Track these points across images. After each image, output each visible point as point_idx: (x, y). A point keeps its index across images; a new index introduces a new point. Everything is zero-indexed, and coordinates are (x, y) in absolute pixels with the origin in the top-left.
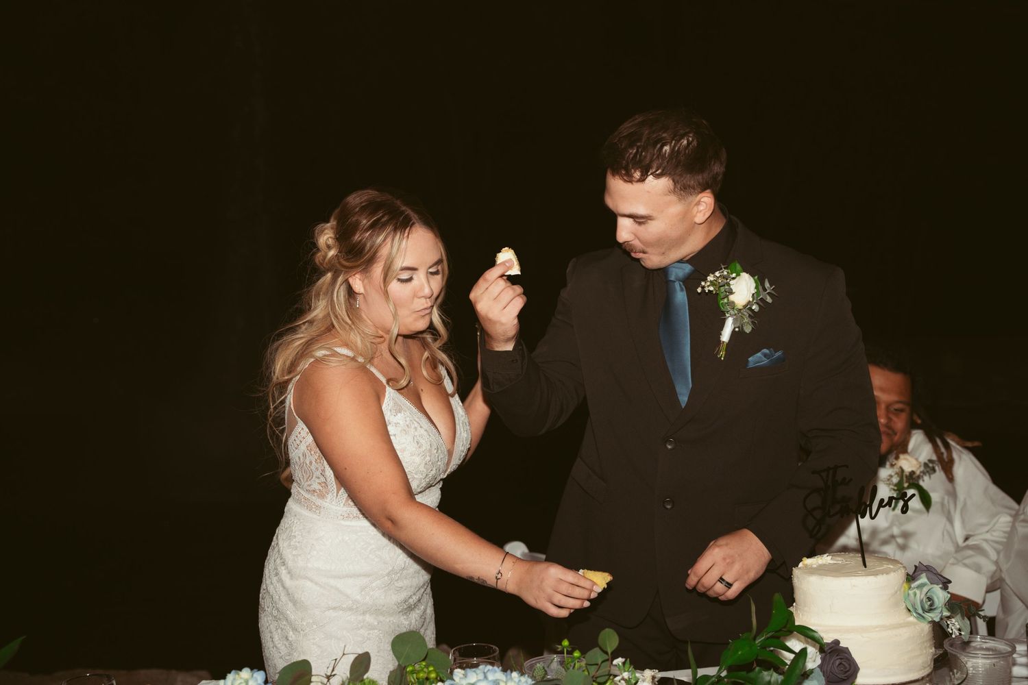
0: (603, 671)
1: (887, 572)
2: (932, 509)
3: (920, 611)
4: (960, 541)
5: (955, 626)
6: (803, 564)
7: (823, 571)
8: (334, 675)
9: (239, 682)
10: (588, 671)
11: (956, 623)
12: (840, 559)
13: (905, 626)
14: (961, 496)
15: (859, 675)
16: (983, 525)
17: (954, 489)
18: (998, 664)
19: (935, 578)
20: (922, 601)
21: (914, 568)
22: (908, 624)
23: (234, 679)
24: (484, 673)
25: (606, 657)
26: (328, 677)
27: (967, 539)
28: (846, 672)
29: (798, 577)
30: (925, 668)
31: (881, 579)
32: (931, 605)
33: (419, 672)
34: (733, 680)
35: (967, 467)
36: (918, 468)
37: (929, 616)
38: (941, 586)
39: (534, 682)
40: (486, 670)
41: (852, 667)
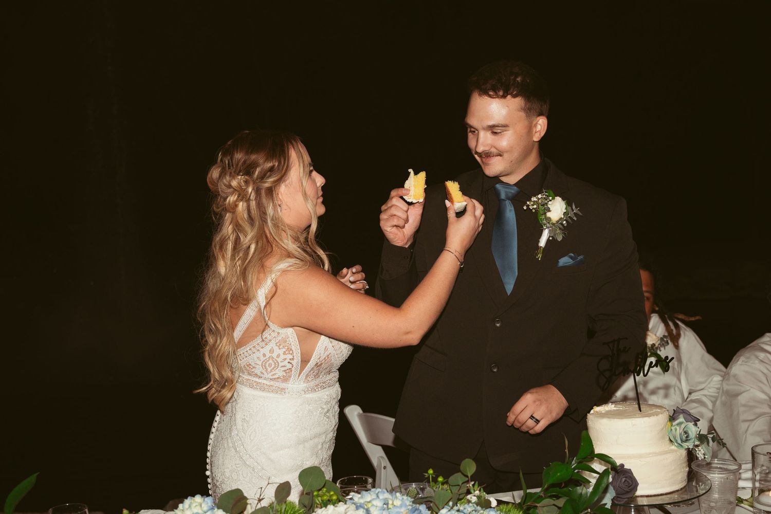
0: (463, 490)
1: (653, 415)
3: (679, 441)
4: (686, 395)
5: (702, 452)
6: (594, 411)
7: (609, 415)
8: (263, 499)
9: (194, 505)
10: (451, 490)
12: (621, 406)
13: (670, 453)
14: (684, 362)
15: (638, 488)
16: (701, 383)
19: (688, 417)
20: (680, 434)
21: (673, 412)
22: (672, 451)
23: (191, 503)
25: (465, 480)
27: (690, 394)
28: (629, 486)
29: (592, 420)
30: (681, 482)
31: (652, 420)
32: (687, 437)
33: (322, 496)
34: (549, 494)
36: (657, 342)
37: (686, 445)
38: (693, 423)
39: (413, 500)
40: (377, 492)
41: (634, 484)
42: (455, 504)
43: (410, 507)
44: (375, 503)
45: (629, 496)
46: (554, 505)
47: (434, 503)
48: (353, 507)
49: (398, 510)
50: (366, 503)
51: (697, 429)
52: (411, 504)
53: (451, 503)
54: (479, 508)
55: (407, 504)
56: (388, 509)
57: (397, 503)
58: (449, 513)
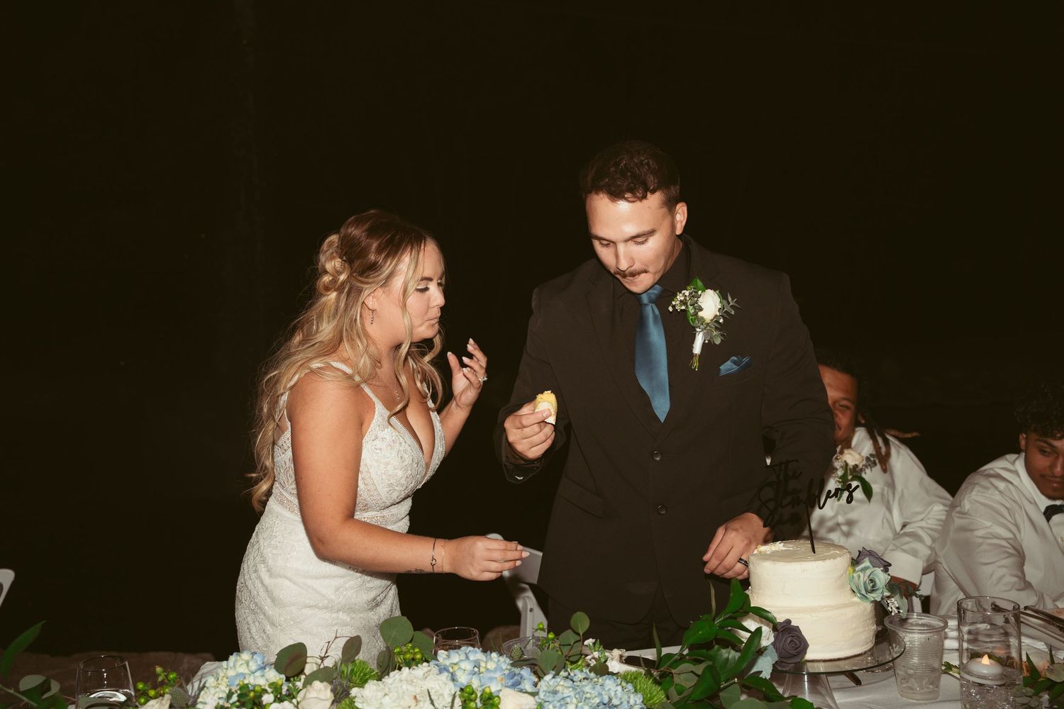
0: (575, 651)
1: (830, 557)
2: (872, 500)
3: (864, 592)
4: (898, 528)
5: (894, 604)
7: (775, 557)
8: (328, 657)
9: (240, 663)
10: (562, 652)
11: (896, 602)
13: (850, 606)
14: (899, 487)
15: (808, 650)
16: (918, 513)
17: (893, 480)
18: (933, 638)
19: (876, 561)
20: (865, 583)
21: (858, 553)
22: (853, 604)
23: (236, 660)
24: (466, 653)
25: (578, 638)
26: (322, 659)
27: (904, 526)
28: (797, 648)
29: (755, 562)
30: (867, 643)
31: (829, 564)
32: (873, 587)
33: (405, 653)
34: (694, 657)
35: (903, 461)
36: (861, 462)
37: (872, 596)
38: (882, 569)
39: (511, 662)
40: (467, 651)
41: (803, 644)
42: (564, 668)
43: (507, 672)
44: (463, 665)
45: (796, 660)
46: (692, 672)
47: (540, 667)
48: (436, 670)
49: (491, 675)
50: (453, 665)
51: (886, 576)
52: (509, 667)
54: (592, 675)
55: (504, 668)
56: (480, 674)
57: (491, 666)
58: (553, 680)
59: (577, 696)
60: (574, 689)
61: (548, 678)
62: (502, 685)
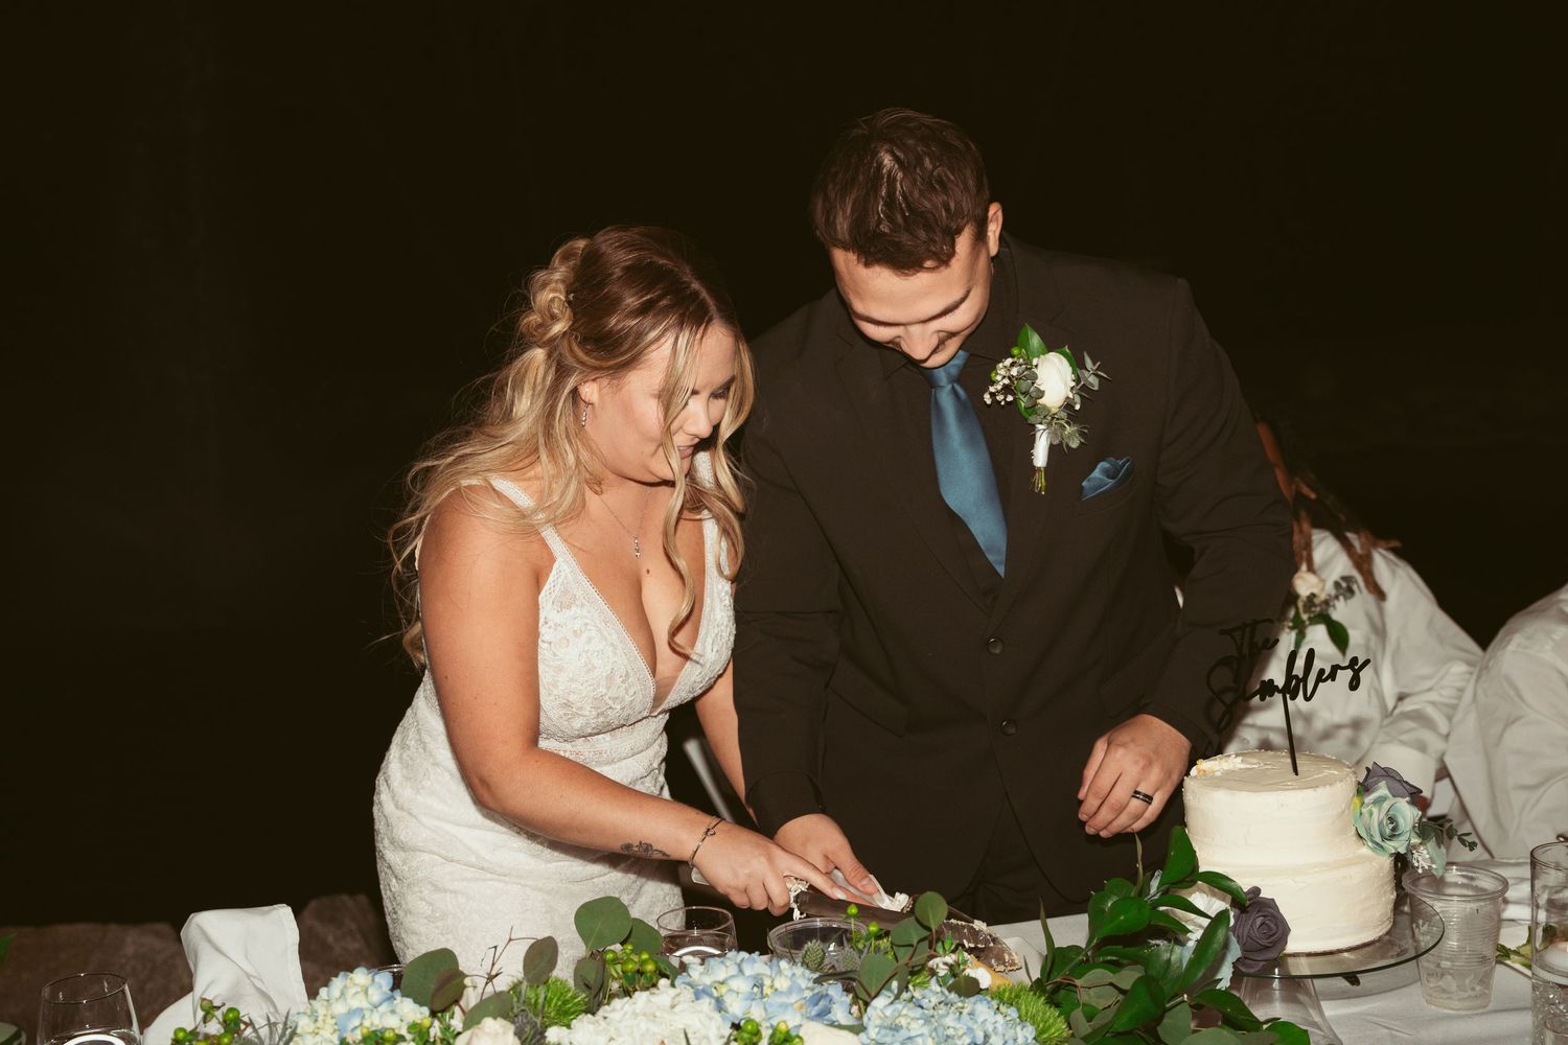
0: (921, 956)
1: (1323, 782)
3: (1378, 839)
4: (1391, 703)
5: (1425, 857)
6: (1199, 771)
7: (1230, 781)
8: (497, 974)
9: (354, 988)
11: (1427, 853)
12: (1254, 761)
13: (1356, 863)
14: (1392, 633)
15: (1290, 937)
16: (1424, 678)
17: (1383, 623)
19: (1397, 785)
20: (1380, 823)
21: (1367, 773)
22: (1361, 860)
24: (737, 964)
25: (927, 934)
27: (1401, 698)
28: (1271, 936)
29: (1193, 792)
30: (1382, 921)
31: (1322, 795)
32: (1394, 829)
33: (624, 961)
36: (1322, 590)
37: (1391, 846)
38: (1407, 799)
39: (814, 975)
40: (738, 961)
41: (1280, 928)
42: (904, 988)
43: (808, 994)
44: (735, 984)
45: (1271, 954)
46: (1111, 984)
47: (860, 982)
48: (688, 993)
49: (783, 999)
50: (716, 985)
52: (811, 984)
53: (895, 984)
54: (953, 996)
55: (803, 986)
56: (762, 997)
57: (782, 983)
58: (891, 1008)
59: (934, 1034)
60: (927, 1020)
61: (880, 1003)
62: (803, 1015)
